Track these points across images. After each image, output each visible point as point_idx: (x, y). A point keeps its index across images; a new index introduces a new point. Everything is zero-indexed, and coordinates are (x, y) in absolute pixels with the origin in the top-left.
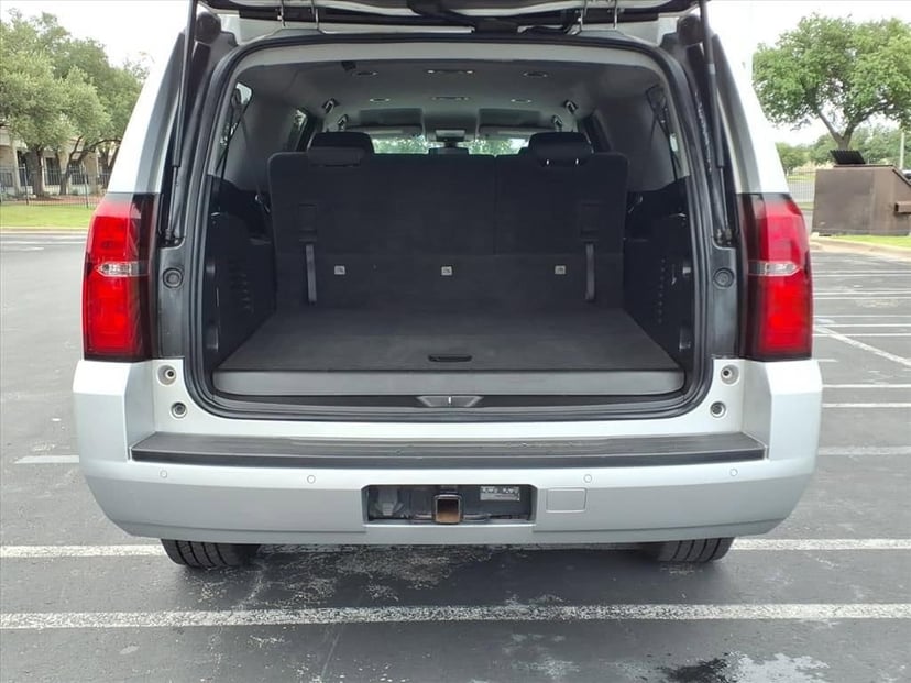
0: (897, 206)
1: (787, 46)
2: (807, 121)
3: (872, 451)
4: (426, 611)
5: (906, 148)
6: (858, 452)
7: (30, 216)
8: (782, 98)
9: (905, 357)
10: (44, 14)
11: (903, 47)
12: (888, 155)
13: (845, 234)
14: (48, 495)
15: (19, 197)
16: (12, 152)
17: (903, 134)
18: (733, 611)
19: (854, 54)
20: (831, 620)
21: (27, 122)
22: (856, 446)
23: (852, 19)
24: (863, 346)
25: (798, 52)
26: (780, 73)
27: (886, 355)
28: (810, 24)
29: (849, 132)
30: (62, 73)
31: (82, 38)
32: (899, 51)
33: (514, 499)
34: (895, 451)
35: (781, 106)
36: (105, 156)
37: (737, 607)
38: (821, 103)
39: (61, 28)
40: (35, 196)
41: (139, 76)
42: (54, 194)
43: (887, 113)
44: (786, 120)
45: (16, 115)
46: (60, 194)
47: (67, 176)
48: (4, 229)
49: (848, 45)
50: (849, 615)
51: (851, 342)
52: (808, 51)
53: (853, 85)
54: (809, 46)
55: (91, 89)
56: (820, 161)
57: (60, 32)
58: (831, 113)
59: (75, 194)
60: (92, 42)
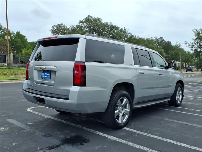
10: (160, 37)
39: (164, 39)
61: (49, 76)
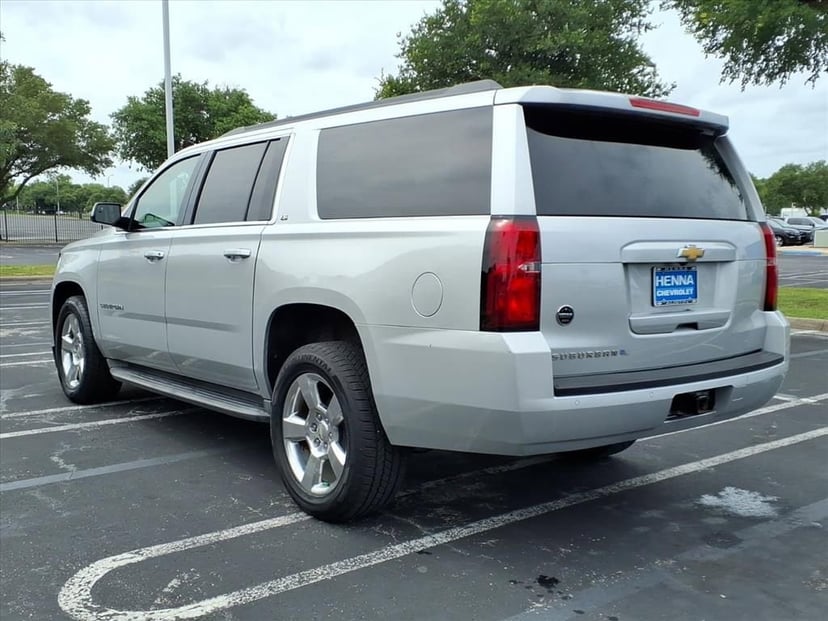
23: (207, 87)
61: (690, 285)
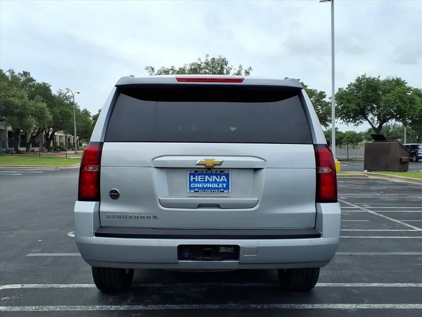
0: (401, 159)
1: (351, 90)
2: (361, 122)
3: (379, 254)
4: (198, 306)
5: (407, 134)
6: (372, 254)
7: (14, 160)
8: (350, 112)
9: (398, 220)
10: (23, 72)
11: (401, 91)
12: (400, 137)
13: (379, 171)
14: (41, 267)
15: (8, 152)
16: (6, 132)
17: (405, 128)
18: (317, 306)
19: (381, 93)
20: (354, 309)
21: (15, 119)
22: (372, 252)
23: (380, 79)
24: (381, 215)
25: (356, 92)
26: (349, 101)
27: (390, 219)
28: (362, 80)
29: (380, 126)
30: (31, 97)
31: (40, 82)
32: (400, 92)
33: (232, 251)
34: (388, 253)
35: (349, 115)
36: (47, 134)
37: (318, 305)
38: (368, 114)
39: (32, 78)
40: (15, 152)
41: (65, 100)
42: (24, 151)
43: (397, 119)
44: (352, 121)
45: (11, 116)
46: (26, 151)
47: (30, 143)
48: (2, 166)
49: (378, 89)
50: (362, 308)
51: (376, 214)
52: (361, 92)
53: (381, 107)
54: (361, 90)
55: (45, 105)
56: (369, 140)
57: (32, 80)
58: (372, 118)
59: (33, 151)
60: (45, 84)
61: (223, 182)
